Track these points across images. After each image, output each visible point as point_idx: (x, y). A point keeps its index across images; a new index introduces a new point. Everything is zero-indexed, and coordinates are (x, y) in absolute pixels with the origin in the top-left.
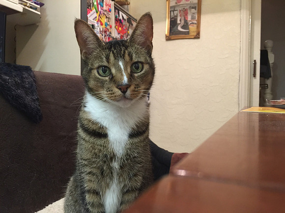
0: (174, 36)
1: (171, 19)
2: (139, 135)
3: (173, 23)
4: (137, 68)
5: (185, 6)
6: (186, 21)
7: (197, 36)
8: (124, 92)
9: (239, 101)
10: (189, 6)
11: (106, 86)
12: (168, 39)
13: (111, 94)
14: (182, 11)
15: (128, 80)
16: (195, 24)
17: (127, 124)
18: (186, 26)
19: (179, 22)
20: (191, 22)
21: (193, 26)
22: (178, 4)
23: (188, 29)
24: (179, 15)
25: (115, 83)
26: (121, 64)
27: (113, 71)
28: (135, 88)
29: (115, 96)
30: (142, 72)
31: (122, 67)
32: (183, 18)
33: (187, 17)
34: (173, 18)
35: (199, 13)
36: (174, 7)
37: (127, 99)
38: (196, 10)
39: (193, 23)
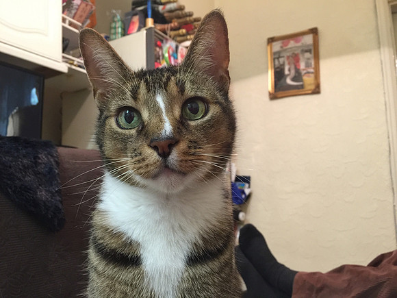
0: (281, 92)
1: (275, 69)
2: (208, 258)
3: (279, 75)
4: (195, 111)
5: (295, 50)
6: (298, 71)
7: (317, 90)
8: (164, 155)
9: (392, 184)
10: (300, 49)
11: (130, 146)
12: (273, 97)
13: (139, 161)
14: (291, 58)
15: (174, 129)
16: (312, 73)
17: (182, 235)
18: (298, 77)
19: (287, 72)
20: (305, 72)
21: (309, 76)
22: (285, 48)
23: (302, 81)
24: (286, 63)
25: (147, 138)
26: (160, 100)
27: (145, 115)
28: (189, 147)
29: (147, 165)
30: (206, 118)
31: (162, 105)
32: (293, 67)
33: (299, 65)
34: (278, 68)
35: (317, 57)
36: (279, 52)
37: (173, 171)
38: (311, 53)
39: (309, 73)
